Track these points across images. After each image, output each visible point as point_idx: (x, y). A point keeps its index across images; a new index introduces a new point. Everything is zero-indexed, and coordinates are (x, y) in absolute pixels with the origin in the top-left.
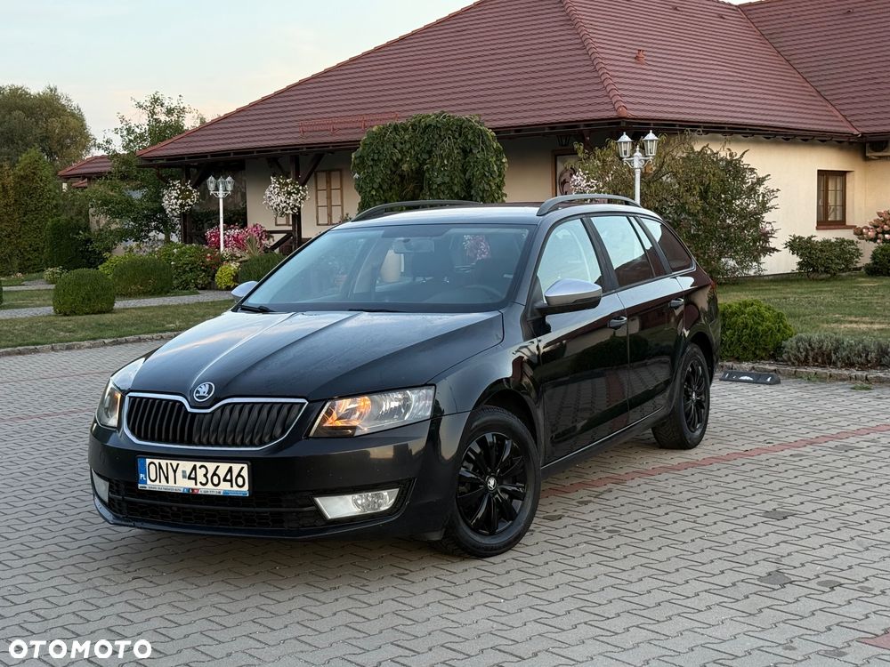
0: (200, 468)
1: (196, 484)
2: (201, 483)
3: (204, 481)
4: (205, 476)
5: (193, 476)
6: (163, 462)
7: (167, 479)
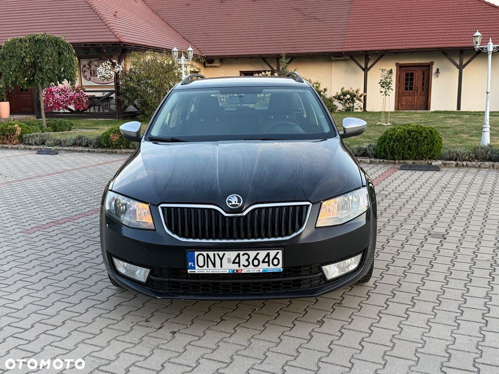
0: (243, 255)
1: (239, 266)
2: (243, 265)
3: (246, 263)
4: (247, 260)
5: (237, 261)
6: (211, 254)
7: (214, 265)
